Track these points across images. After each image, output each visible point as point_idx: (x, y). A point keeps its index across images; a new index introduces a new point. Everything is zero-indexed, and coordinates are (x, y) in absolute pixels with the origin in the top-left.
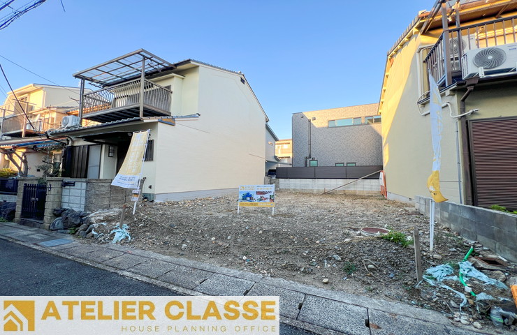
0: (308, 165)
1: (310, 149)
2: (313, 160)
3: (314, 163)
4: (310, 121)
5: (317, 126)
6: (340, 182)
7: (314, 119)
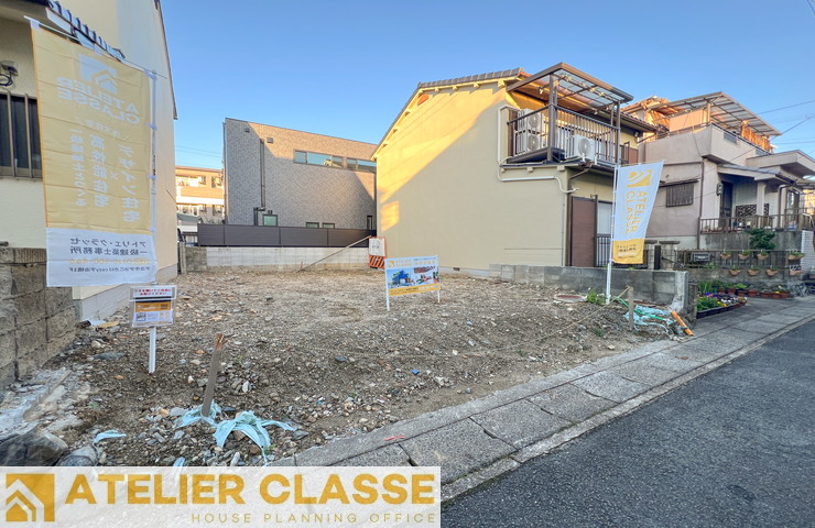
0: (260, 223)
1: (262, 194)
2: (270, 213)
3: (269, 220)
4: (262, 142)
5: (275, 155)
6: (320, 253)
7: (271, 141)
